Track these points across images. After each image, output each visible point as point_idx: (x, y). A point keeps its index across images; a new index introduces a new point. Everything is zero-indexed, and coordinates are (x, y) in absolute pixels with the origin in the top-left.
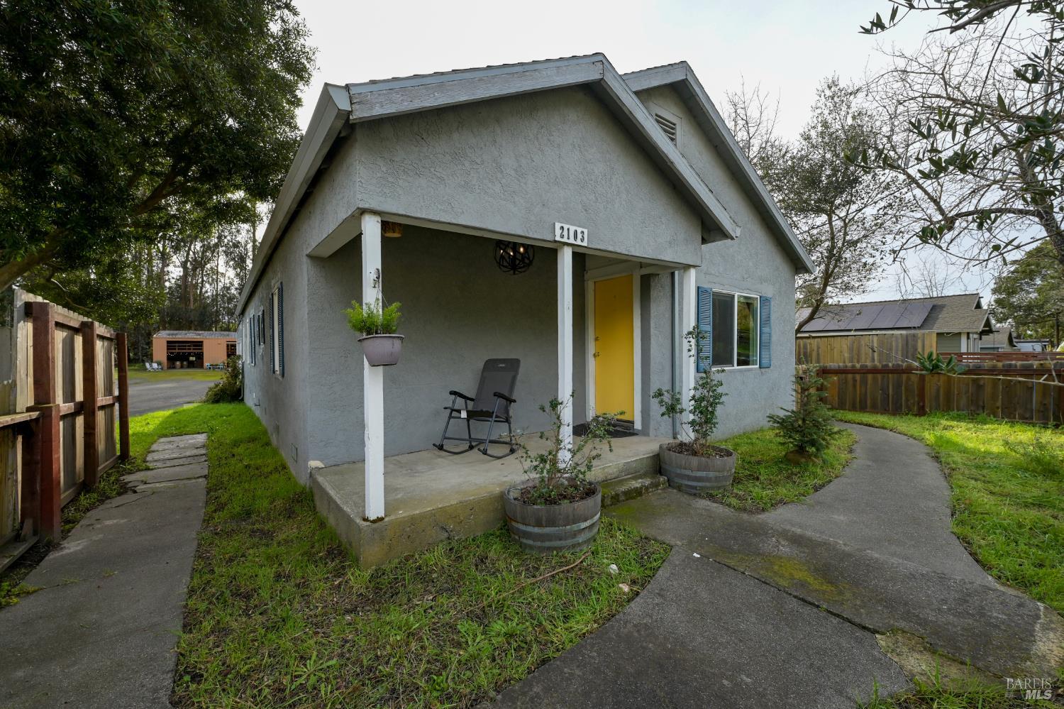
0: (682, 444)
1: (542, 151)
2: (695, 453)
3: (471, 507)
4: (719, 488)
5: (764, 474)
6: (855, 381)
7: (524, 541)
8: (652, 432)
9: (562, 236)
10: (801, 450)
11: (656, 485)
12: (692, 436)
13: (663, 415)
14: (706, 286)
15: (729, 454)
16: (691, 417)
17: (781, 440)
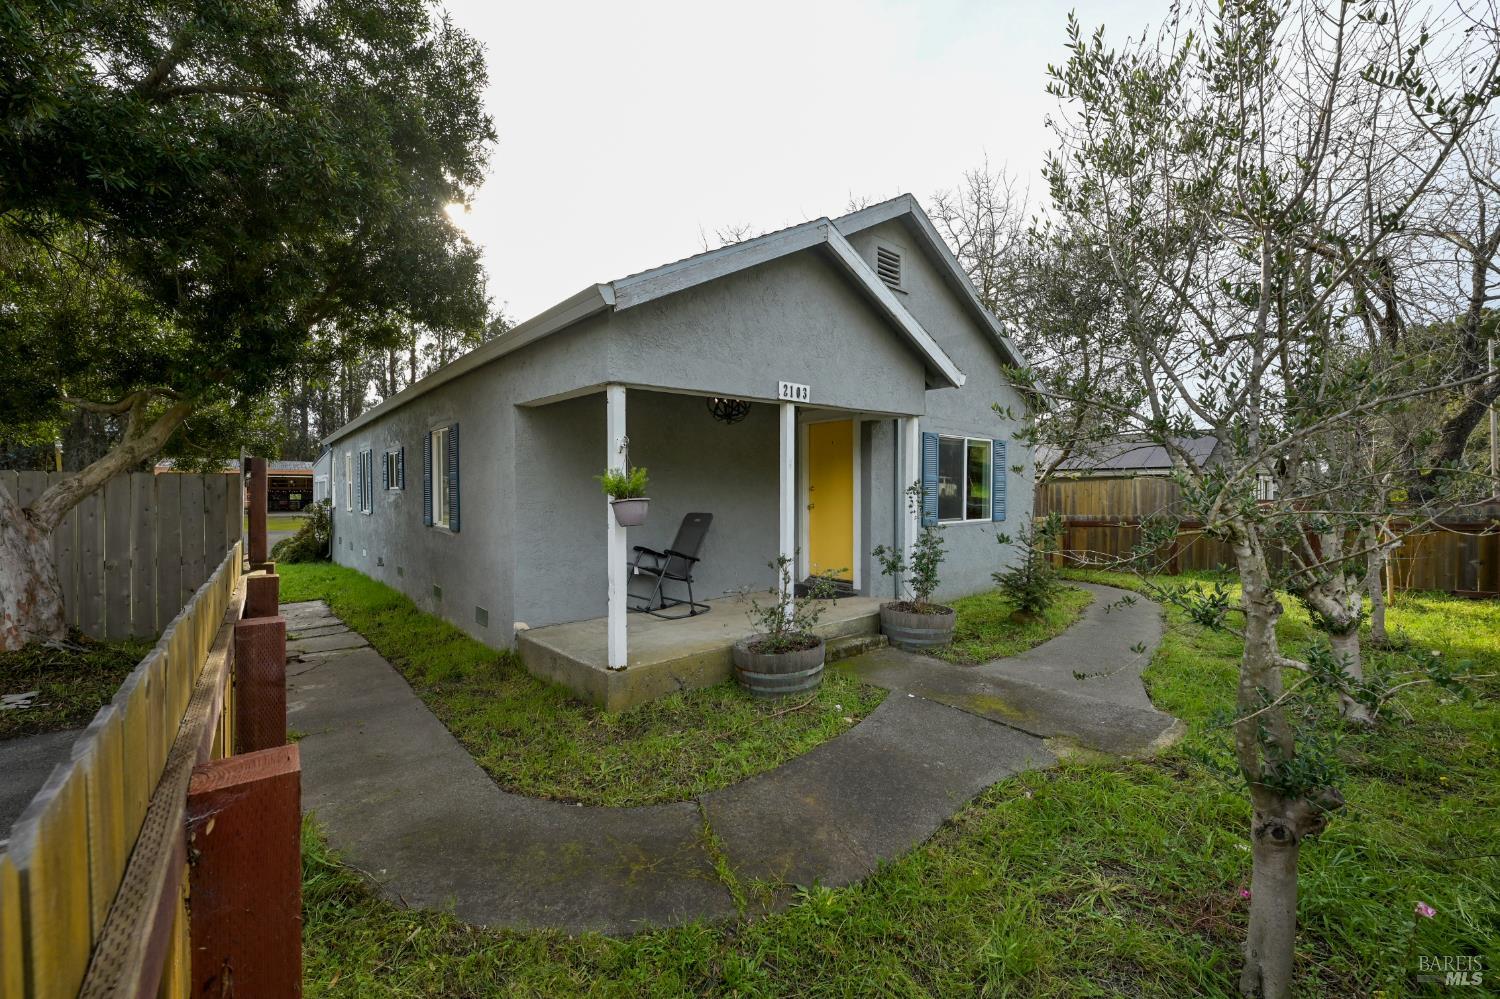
0: (902, 603)
1: (766, 311)
2: (915, 611)
3: (701, 660)
4: (938, 645)
5: (985, 634)
6: (1105, 535)
7: (755, 688)
8: (872, 592)
9: (786, 395)
10: (1026, 610)
11: (876, 644)
12: (914, 594)
13: (884, 573)
14: (931, 431)
15: (949, 611)
16: (914, 575)
17: (1005, 599)
